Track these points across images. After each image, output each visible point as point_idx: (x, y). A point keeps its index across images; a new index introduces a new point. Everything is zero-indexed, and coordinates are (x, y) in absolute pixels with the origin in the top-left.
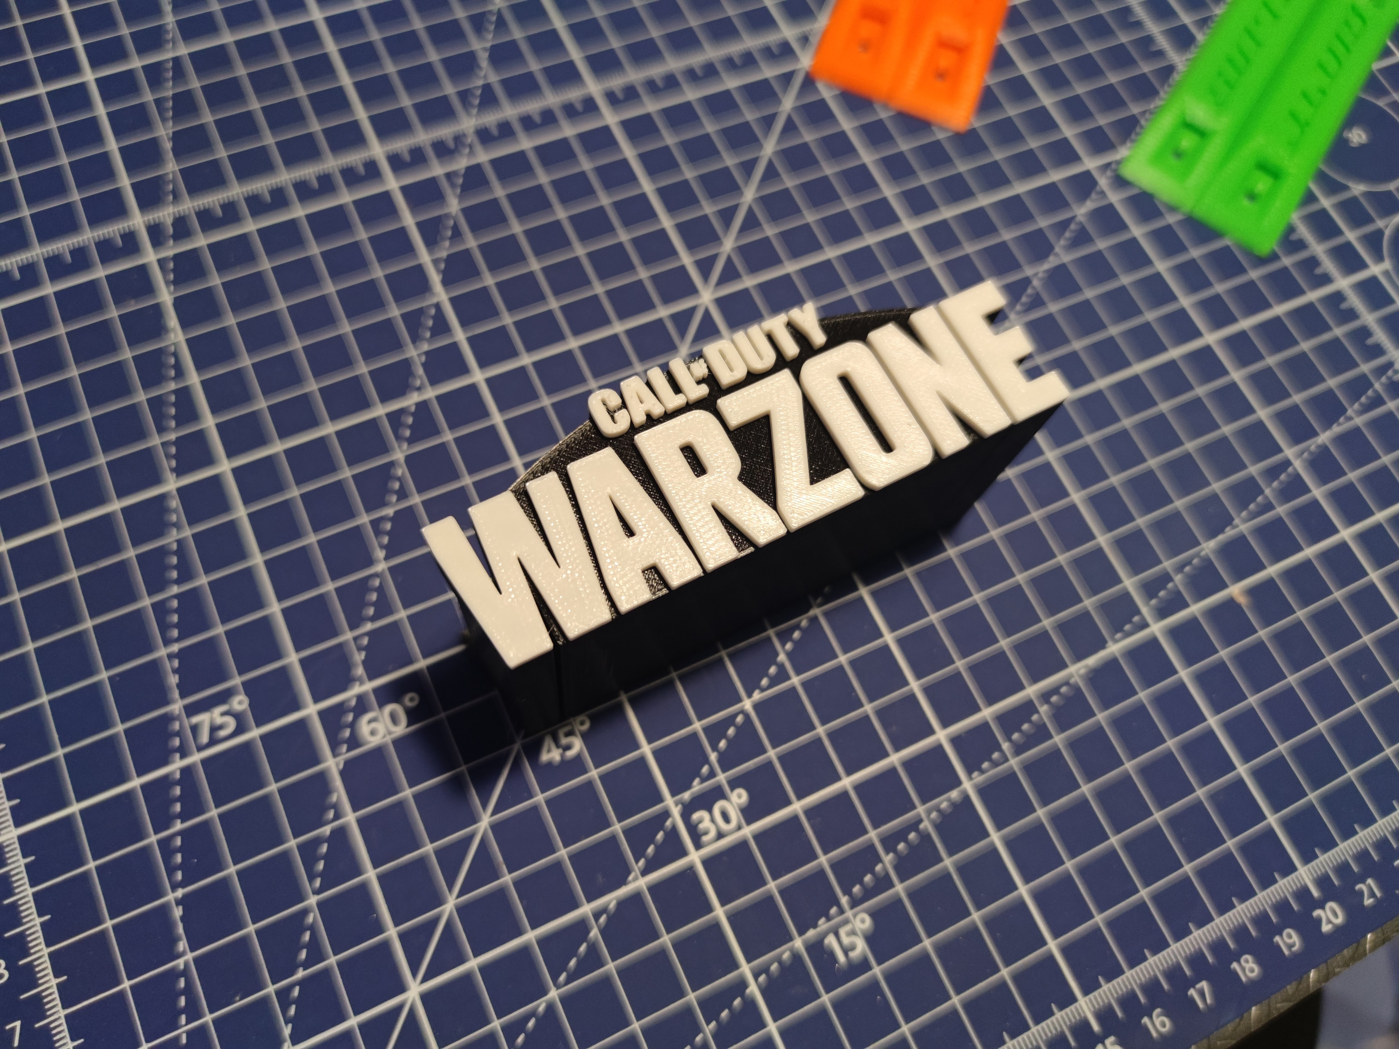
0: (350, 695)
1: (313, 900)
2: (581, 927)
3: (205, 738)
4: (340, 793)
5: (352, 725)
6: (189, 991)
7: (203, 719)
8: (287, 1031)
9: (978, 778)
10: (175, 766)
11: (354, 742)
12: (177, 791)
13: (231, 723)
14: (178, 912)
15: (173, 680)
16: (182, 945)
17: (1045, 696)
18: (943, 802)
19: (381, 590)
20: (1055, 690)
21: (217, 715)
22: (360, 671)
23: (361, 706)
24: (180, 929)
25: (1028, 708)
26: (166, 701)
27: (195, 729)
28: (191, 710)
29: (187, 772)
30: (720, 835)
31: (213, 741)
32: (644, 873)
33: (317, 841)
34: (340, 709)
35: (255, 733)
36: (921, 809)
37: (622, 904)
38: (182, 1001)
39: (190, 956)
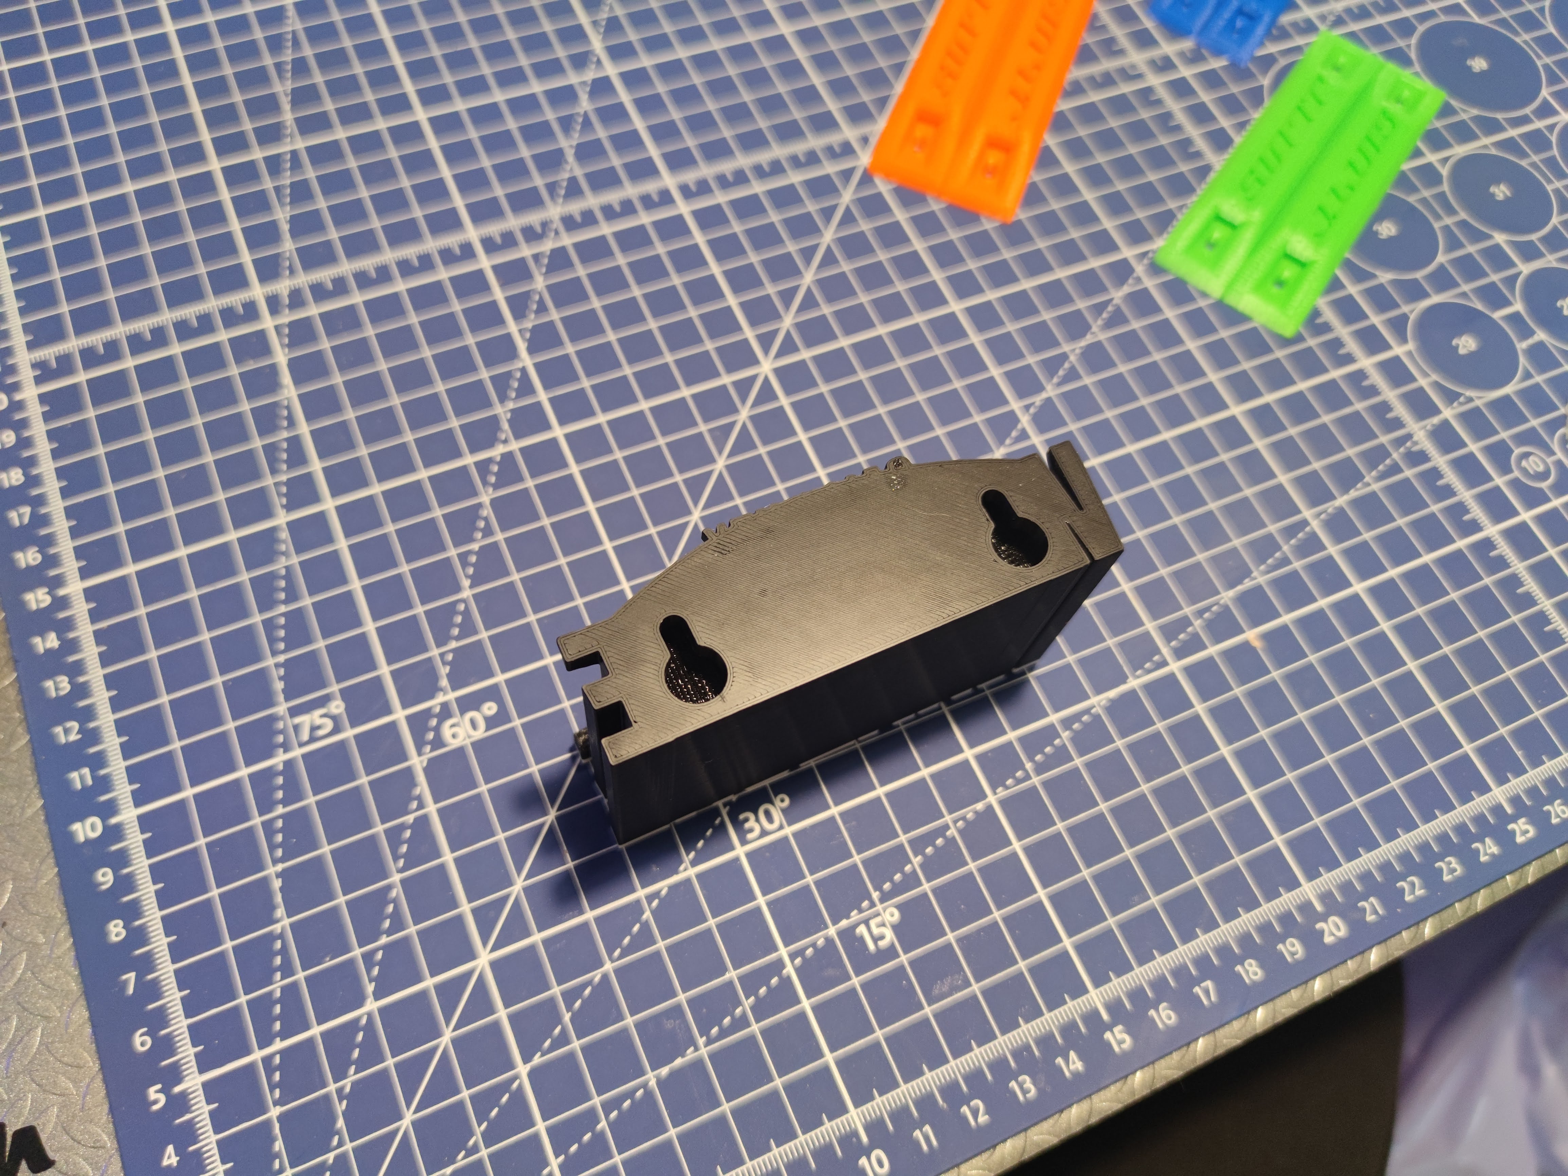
0: (435, 703)
1: (396, 878)
2: (636, 908)
3: (305, 736)
4: (423, 787)
5: (437, 729)
6: (284, 951)
7: (305, 720)
8: (370, 988)
9: (1002, 793)
10: (279, 759)
11: (439, 742)
12: (280, 780)
13: (329, 725)
14: (277, 884)
15: (279, 686)
16: (280, 912)
17: (1067, 723)
18: (969, 813)
19: (467, 613)
20: (1077, 717)
21: (315, 717)
22: (444, 682)
23: (445, 712)
24: (279, 898)
25: (1050, 732)
26: (271, 704)
27: (296, 728)
28: (294, 712)
29: (289, 764)
30: (764, 833)
31: (312, 739)
32: (694, 863)
33: (402, 827)
34: (427, 713)
35: (349, 733)
36: (948, 818)
37: (672, 888)
38: (278, 960)
39: (287, 922)
